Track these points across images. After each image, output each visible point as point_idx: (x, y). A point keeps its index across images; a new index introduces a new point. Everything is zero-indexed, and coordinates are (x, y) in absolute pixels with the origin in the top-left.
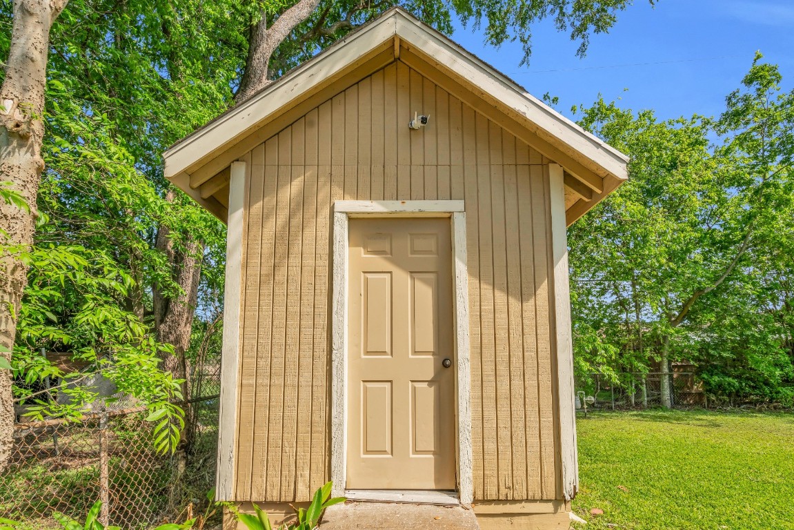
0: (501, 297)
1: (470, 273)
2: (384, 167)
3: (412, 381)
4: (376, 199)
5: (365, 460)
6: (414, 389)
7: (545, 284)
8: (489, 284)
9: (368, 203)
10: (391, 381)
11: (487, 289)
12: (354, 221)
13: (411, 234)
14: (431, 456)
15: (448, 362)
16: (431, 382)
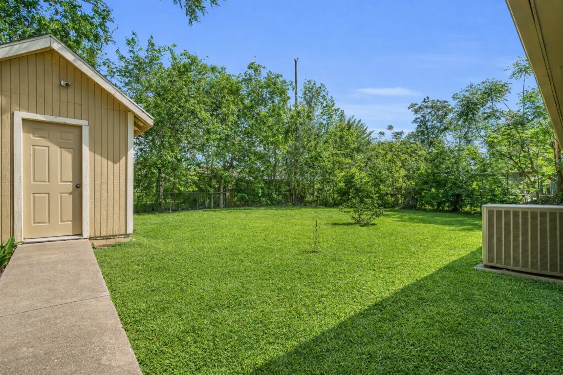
0: (104, 161)
1: (90, 150)
2: (44, 99)
3: (60, 193)
4: (39, 114)
5: (34, 226)
6: (61, 197)
7: (124, 158)
8: (99, 155)
9: (35, 115)
10: (49, 194)
11: (98, 157)
12: (24, 120)
13: (60, 131)
14: (71, 223)
15: (78, 186)
16: (70, 194)
